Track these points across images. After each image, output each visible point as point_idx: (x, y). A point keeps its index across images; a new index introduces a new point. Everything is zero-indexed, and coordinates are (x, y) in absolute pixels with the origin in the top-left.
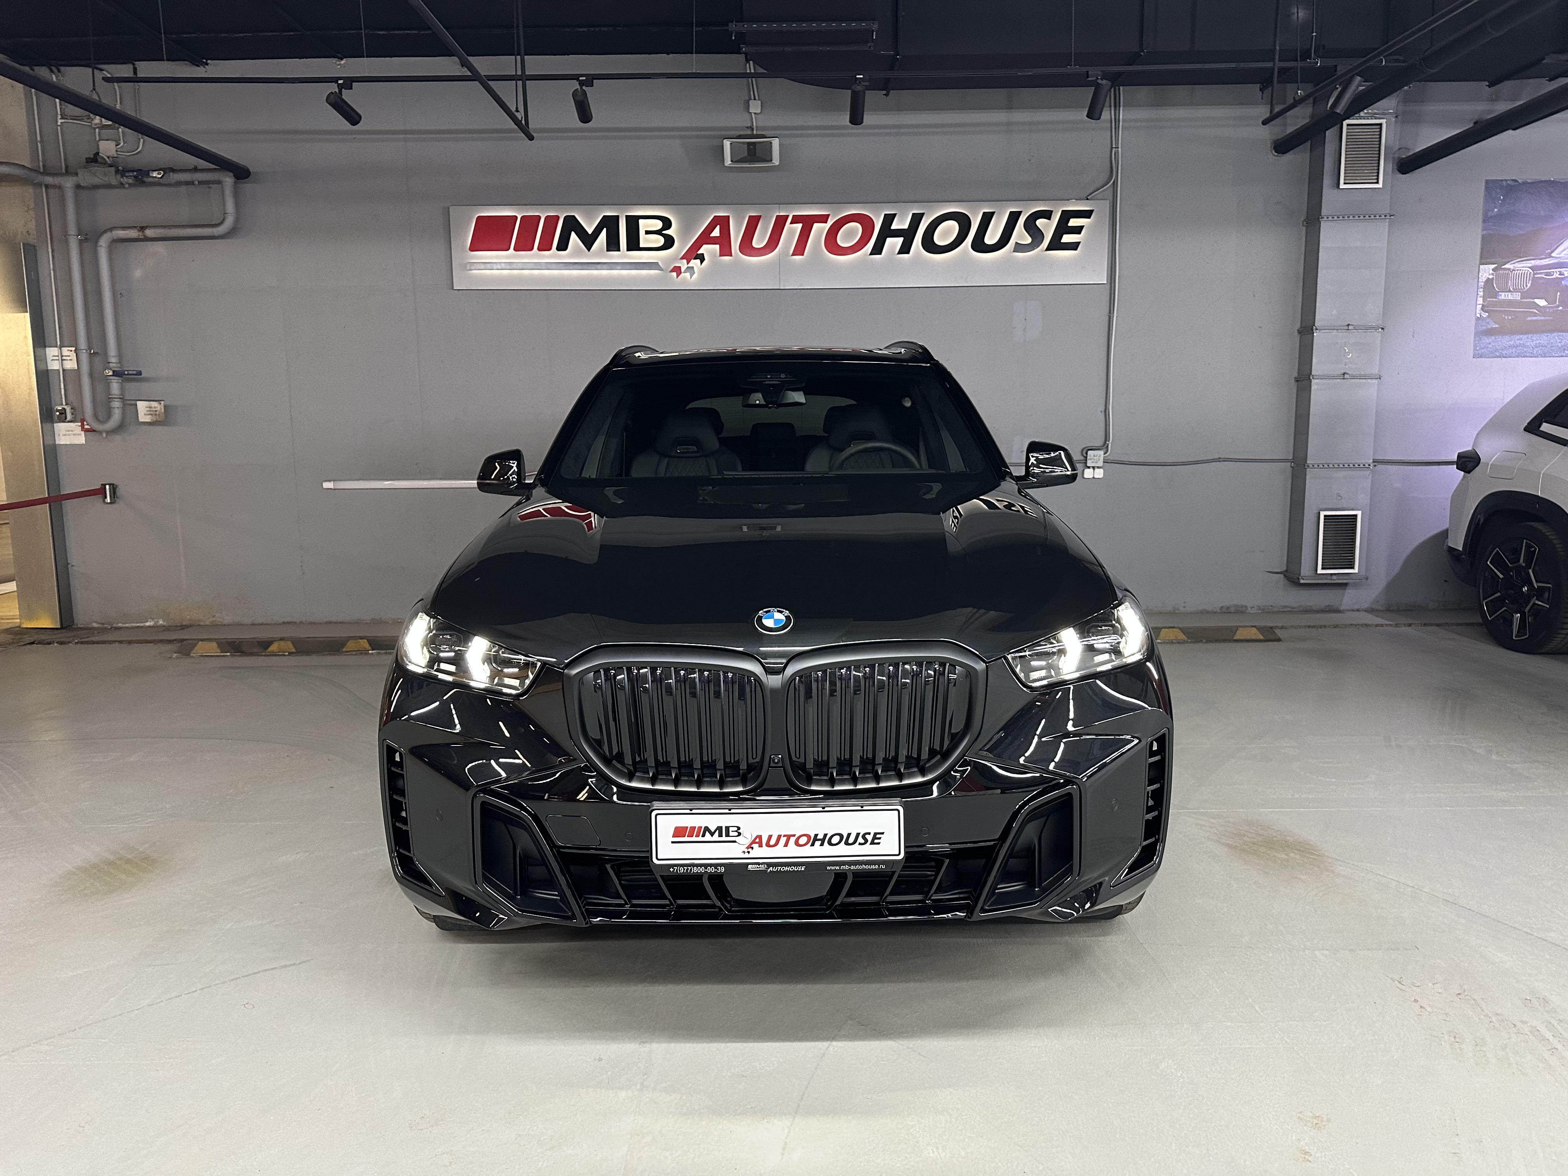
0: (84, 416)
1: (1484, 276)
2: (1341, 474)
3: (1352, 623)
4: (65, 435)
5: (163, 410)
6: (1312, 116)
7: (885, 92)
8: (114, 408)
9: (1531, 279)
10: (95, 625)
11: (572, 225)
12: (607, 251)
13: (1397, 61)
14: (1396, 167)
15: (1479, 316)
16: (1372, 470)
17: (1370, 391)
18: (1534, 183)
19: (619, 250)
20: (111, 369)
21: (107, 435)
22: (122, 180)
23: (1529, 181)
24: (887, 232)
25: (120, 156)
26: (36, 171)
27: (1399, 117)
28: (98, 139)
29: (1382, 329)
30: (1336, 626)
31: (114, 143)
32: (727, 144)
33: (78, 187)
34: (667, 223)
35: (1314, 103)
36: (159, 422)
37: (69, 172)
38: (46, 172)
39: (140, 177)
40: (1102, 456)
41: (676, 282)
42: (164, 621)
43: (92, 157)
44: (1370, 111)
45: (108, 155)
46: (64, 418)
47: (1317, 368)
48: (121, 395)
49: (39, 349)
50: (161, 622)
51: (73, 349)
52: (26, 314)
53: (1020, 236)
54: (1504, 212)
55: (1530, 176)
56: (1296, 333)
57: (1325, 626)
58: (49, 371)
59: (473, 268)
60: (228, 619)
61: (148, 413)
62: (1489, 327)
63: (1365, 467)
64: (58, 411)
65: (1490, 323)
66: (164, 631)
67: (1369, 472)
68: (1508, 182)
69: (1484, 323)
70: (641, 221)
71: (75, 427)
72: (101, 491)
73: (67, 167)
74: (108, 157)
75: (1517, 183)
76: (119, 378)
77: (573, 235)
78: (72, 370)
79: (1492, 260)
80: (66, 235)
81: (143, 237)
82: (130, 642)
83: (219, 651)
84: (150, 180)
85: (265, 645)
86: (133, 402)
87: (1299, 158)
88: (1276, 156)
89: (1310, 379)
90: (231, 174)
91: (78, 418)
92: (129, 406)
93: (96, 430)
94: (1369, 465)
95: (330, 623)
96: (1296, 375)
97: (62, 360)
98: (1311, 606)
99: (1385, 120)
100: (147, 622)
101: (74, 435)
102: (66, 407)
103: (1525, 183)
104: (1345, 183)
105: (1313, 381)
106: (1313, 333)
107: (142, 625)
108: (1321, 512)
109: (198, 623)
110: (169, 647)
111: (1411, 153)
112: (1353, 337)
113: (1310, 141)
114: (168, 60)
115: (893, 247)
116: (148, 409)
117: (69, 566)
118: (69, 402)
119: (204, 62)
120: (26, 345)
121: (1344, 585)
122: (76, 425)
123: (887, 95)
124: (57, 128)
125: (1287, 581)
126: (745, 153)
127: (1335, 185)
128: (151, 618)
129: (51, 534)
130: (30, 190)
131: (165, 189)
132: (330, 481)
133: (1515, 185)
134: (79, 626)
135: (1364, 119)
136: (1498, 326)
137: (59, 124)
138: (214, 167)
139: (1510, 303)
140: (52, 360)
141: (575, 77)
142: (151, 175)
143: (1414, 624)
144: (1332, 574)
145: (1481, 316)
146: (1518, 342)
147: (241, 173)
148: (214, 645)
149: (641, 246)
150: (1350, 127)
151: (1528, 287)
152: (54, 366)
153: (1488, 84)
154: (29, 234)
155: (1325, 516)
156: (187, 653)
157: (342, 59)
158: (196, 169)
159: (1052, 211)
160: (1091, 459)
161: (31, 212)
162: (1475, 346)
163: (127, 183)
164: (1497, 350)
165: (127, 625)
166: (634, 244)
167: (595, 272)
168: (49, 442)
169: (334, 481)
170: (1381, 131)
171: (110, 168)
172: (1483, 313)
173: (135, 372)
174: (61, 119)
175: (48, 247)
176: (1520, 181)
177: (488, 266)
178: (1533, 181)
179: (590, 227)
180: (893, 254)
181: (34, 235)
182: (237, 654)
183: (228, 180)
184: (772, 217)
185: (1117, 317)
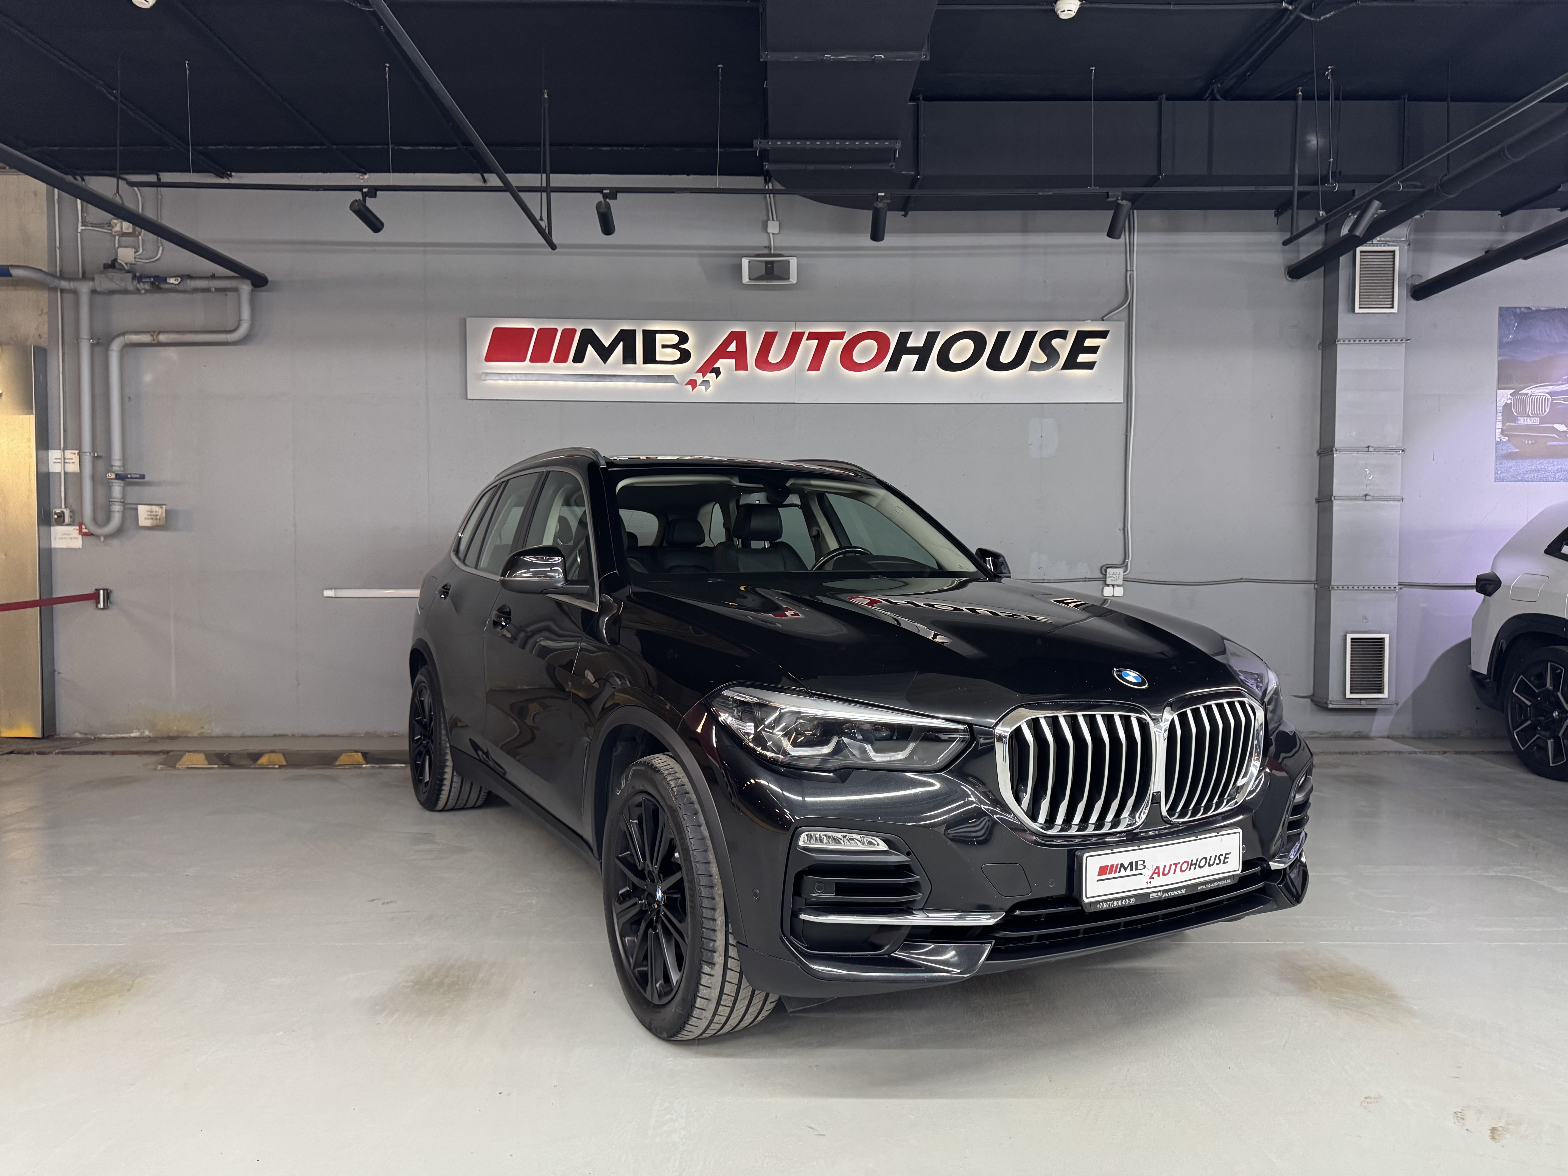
0: (82, 519)
1: (1502, 401)
2: (1366, 596)
3: (1385, 749)
4: (62, 538)
5: (164, 515)
6: (1325, 244)
7: (903, 213)
8: (113, 511)
9: (1549, 404)
10: (78, 735)
11: (589, 337)
12: (624, 363)
13: (1416, 186)
14: (1409, 294)
15: (1499, 440)
16: (1397, 592)
17: (1391, 513)
18: (1547, 310)
19: (635, 363)
20: (114, 473)
21: (104, 539)
22: (138, 285)
23: (1542, 309)
24: (902, 348)
25: (138, 263)
26: (53, 276)
27: (1412, 245)
28: (117, 246)
29: (1403, 451)
30: (1368, 753)
31: (133, 250)
32: (745, 262)
33: (94, 292)
34: (684, 338)
35: (1326, 231)
36: (160, 526)
37: (85, 277)
38: (62, 277)
39: (157, 283)
40: (1122, 574)
41: (690, 394)
42: (150, 732)
43: (110, 262)
44: (1382, 239)
45: (126, 261)
46: (62, 522)
47: (1339, 487)
48: (123, 499)
49: (43, 452)
50: (147, 733)
51: (77, 452)
52: (31, 416)
53: (1036, 356)
54: (1519, 338)
55: (1544, 305)
56: (1315, 454)
57: (1357, 753)
58: (51, 475)
59: (488, 378)
60: (217, 730)
61: (150, 517)
62: (1509, 451)
63: (1390, 590)
64: (56, 513)
65: (1510, 447)
66: (149, 742)
67: (1395, 595)
68: (1522, 310)
69: (1504, 448)
70: (658, 336)
71: (73, 530)
72: (94, 596)
73: (84, 273)
74: (126, 264)
75: (1529, 311)
76: (120, 481)
77: (590, 348)
78: (74, 474)
79: (1509, 386)
80: (78, 338)
81: (156, 342)
82: (113, 753)
83: (206, 762)
84: (167, 286)
85: (255, 757)
86: (134, 506)
87: (1313, 282)
88: (1291, 281)
89: (1331, 500)
90: (249, 282)
91: (77, 522)
92: (130, 511)
93: (92, 532)
94: (1395, 588)
95: (323, 736)
96: (1316, 496)
97: (64, 463)
98: (1340, 732)
99: (1398, 248)
100: (133, 732)
101: (71, 538)
102: (65, 510)
103: (1538, 311)
104: (1360, 308)
105: (1335, 503)
106: (1333, 454)
107: (126, 735)
108: (1348, 635)
109: (184, 736)
110: (153, 759)
111: (1423, 280)
112: (1374, 459)
113: (1323, 268)
114: (193, 172)
115: (908, 363)
116: (149, 513)
117: (56, 673)
118: (69, 505)
119: (227, 174)
120: (29, 447)
121: (1373, 711)
122: (74, 529)
123: (905, 215)
124: (77, 235)
125: (1314, 707)
126: (763, 272)
127: (1350, 309)
128: (137, 729)
129: (39, 640)
130: (44, 295)
131: (181, 295)
132: (331, 589)
133: (1528, 313)
134: (61, 736)
135: (1377, 246)
136: (1518, 450)
137: (79, 231)
138: (232, 274)
139: (1529, 428)
140: (54, 463)
141: (600, 190)
142: (168, 281)
143: (1449, 751)
144: (1361, 699)
145: (1501, 440)
146: (1539, 467)
147: (259, 281)
148: (202, 757)
149: (658, 359)
150: (1363, 254)
151: (1546, 413)
152: (55, 468)
153: (1499, 212)
154: (40, 338)
155: (1352, 639)
156: (173, 766)
157: (365, 174)
158: (213, 277)
159: (1067, 332)
160: (1110, 577)
161: (45, 318)
162: (1496, 469)
163: (143, 289)
164: (1519, 474)
165: (111, 736)
166: (650, 357)
167: (610, 384)
168: (44, 545)
169: (335, 589)
170: (1394, 258)
171: (129, 274)
172: (1503, 437)
173: (138, 476)
174: (82, 226)
175: (59, 352)
176: (1534, 309)
177: (504, 377)
178: (1547, 309)
179: (607, 340)
180: (909, 371)
181: (45, 338)
182: (225, 766)
183: (245, 287)
184: (788, 333)
185: (1134, 435)
